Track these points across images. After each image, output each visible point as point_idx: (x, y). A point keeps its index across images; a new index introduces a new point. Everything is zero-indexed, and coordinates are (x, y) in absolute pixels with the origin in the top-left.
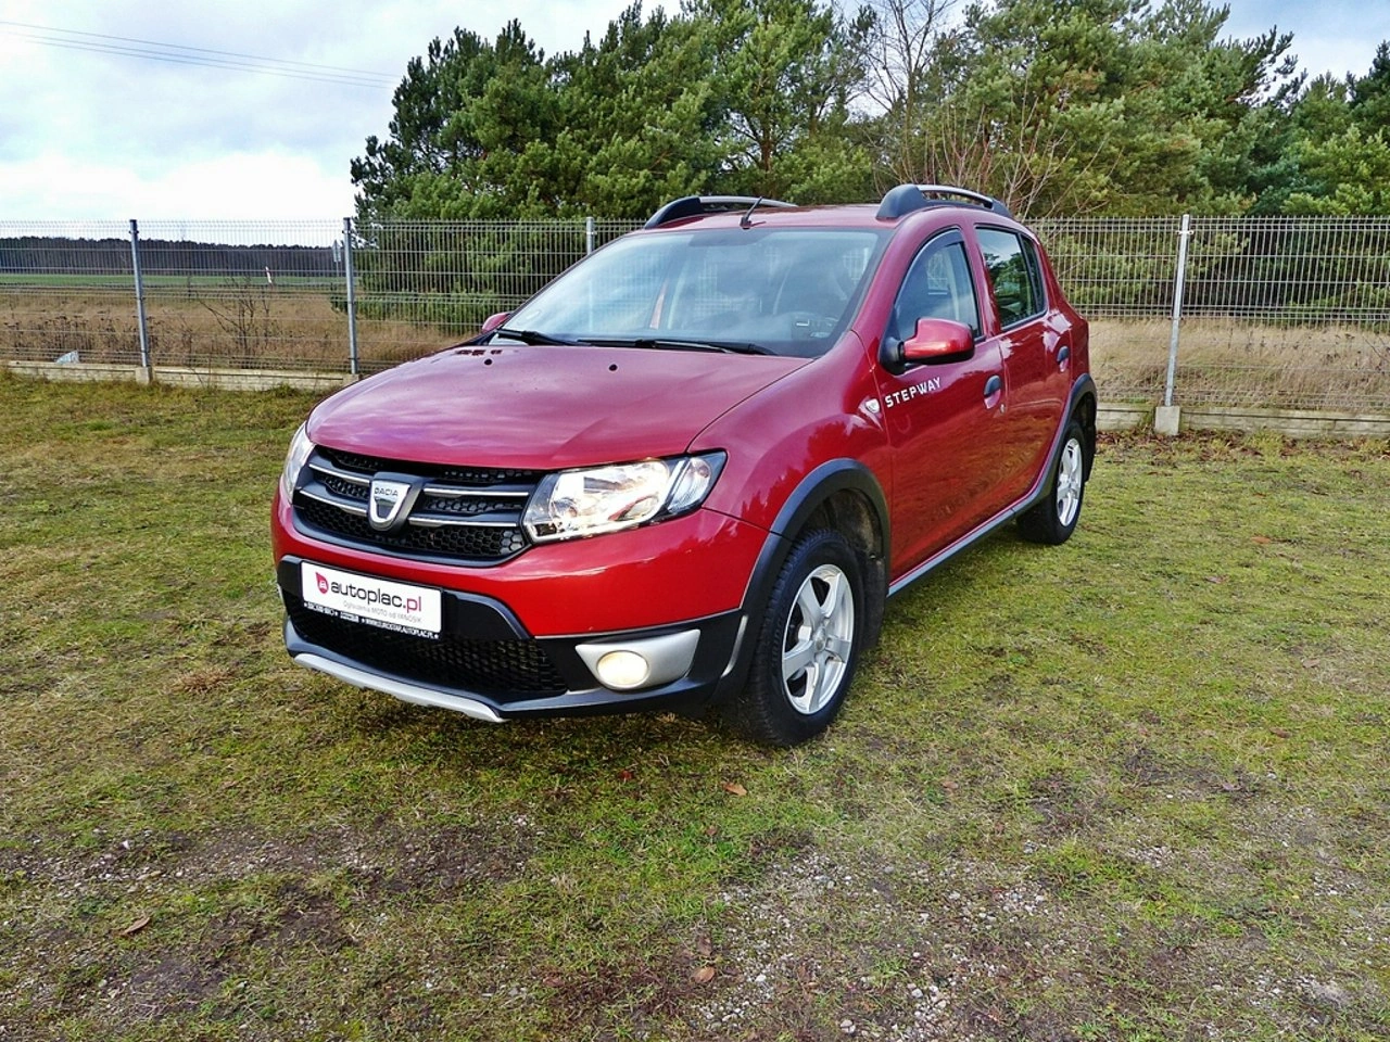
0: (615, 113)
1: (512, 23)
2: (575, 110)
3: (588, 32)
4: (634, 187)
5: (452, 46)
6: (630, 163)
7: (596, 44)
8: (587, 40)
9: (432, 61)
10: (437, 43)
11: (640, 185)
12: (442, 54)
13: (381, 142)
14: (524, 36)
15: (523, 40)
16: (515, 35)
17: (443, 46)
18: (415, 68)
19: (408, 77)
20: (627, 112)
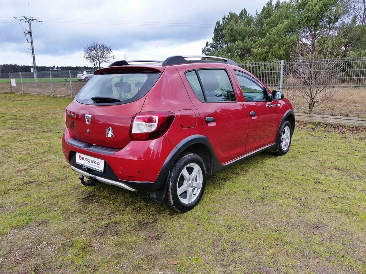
0: (261, 31)
1: (244, 9)
2: (251, 31)
3: (257, 10)
4: (263, 51)
5: (228, 17)
6: (262, 45)
7: (259, 13)
8: (257, 12)
9: (223, 21)
10: (225, 16)
11: (265, 51)
12: (226, 19)
13: (209, 43)
14: (247, 12)
15: (246, 13)
16: (244, 12)
17: (226, 17)
18: (218, 23)
19: (216, 26)
20: (264, 31)
